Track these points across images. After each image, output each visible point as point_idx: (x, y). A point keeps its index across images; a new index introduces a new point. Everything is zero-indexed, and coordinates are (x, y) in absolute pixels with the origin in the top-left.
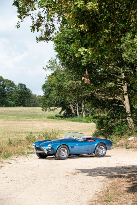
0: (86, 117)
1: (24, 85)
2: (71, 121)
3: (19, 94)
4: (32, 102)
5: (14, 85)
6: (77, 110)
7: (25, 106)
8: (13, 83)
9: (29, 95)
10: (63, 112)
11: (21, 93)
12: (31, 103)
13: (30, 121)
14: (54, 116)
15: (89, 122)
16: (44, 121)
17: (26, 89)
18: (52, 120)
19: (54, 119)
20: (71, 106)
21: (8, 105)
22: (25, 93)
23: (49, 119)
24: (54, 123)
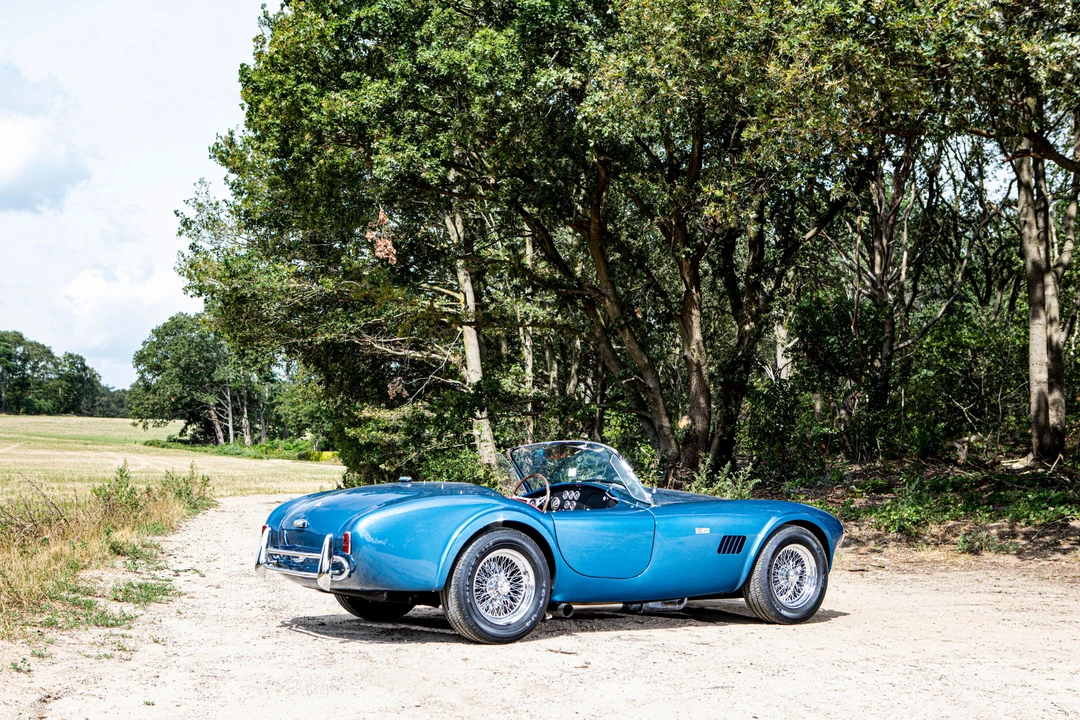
0: (255, 442)
1: (81, 358)
2: (213, 453)
3: (67, 381)
4: (100, 405)
5: (53, 357)
6: (230, 425)
7: (79, 413)
8: (49, 352)
9: (93, 385)
10: (189, 432)
11: (69, 378)
12: (98, 409)
13: (94, 450)
14: (165, 439)
15: (262, 458)
16: (137, 451)
17: (85, 369)
18: (157, 451)
19: (163, 447)
20: (212, 413)
21: (32, 410)
22: (81, 379)
23: (151, 447)
24: (164, 458)
